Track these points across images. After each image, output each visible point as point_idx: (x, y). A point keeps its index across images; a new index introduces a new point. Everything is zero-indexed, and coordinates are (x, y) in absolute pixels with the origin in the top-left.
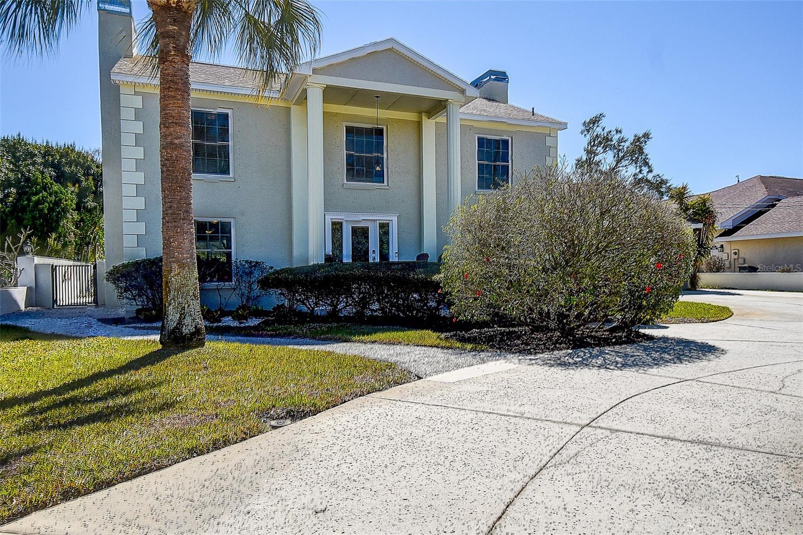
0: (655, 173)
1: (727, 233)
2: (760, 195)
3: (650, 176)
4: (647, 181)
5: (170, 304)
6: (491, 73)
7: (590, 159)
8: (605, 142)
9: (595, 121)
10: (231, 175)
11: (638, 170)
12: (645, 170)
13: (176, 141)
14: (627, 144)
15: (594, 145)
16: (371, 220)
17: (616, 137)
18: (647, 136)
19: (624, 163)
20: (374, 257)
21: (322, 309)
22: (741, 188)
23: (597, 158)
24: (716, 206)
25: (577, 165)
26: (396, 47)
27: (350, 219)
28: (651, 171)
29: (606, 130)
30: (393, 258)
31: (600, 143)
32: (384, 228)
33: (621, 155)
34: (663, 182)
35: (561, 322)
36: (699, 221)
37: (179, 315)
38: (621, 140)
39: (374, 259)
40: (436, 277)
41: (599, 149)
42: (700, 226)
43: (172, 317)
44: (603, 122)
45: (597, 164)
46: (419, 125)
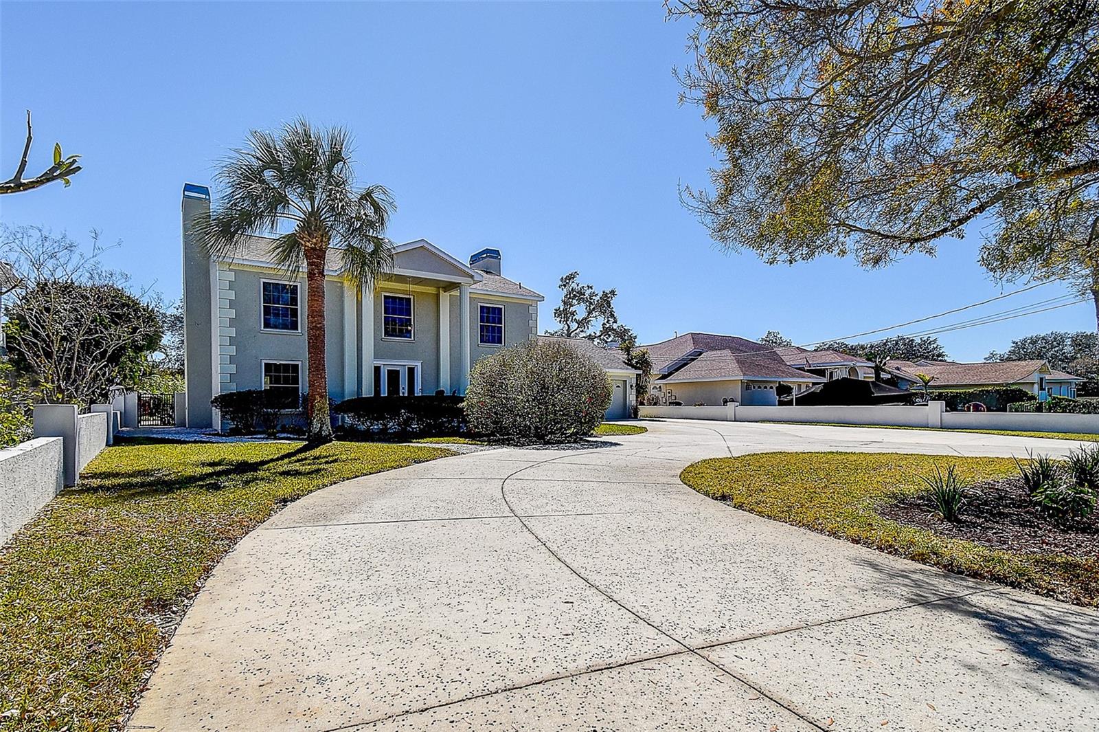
0: (619, 323)
1: (664, 377)
2: (689, 348)
3: (615, 326)
4: (613, 329)
5: (314, 419)
6: (487, 251)
7: (566, 309)
8: (579, 295)
9: (571, 277)
10: (299, 331)
11: (606, 320)
12: (612, 320)
13: (318, 326)
14: (597, 298)
15: (570, 298)
16: (402, 365)
17: (588, 292)
18: (613, 292)
19: (594, 314)
20: (404, 391)
21: (377, 427)
22: (677, 340)
23: (572, 309)
24: (651, 357)
25: (555, 313)
26: (426, 245)
27: (387, 365)
28: (615, 322)
29: (580, 286)
30: (418, 393)
31: (575, 296)
32: (411, 371)
33: (592, 307)
34: (626, 331)
35: (537, 431)
36: (639, 369)
37: (319, 425)
38: (591, 295)
39: (403, 393)
40: (460, 405)
41: (574, 301)
42: (641, 372)
43: (316, 426)
44: (577, 279)
45: (573, 314)
46: (438, 296)
